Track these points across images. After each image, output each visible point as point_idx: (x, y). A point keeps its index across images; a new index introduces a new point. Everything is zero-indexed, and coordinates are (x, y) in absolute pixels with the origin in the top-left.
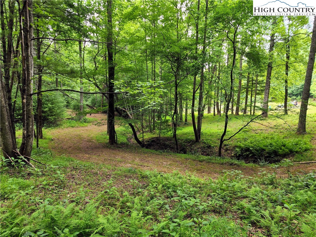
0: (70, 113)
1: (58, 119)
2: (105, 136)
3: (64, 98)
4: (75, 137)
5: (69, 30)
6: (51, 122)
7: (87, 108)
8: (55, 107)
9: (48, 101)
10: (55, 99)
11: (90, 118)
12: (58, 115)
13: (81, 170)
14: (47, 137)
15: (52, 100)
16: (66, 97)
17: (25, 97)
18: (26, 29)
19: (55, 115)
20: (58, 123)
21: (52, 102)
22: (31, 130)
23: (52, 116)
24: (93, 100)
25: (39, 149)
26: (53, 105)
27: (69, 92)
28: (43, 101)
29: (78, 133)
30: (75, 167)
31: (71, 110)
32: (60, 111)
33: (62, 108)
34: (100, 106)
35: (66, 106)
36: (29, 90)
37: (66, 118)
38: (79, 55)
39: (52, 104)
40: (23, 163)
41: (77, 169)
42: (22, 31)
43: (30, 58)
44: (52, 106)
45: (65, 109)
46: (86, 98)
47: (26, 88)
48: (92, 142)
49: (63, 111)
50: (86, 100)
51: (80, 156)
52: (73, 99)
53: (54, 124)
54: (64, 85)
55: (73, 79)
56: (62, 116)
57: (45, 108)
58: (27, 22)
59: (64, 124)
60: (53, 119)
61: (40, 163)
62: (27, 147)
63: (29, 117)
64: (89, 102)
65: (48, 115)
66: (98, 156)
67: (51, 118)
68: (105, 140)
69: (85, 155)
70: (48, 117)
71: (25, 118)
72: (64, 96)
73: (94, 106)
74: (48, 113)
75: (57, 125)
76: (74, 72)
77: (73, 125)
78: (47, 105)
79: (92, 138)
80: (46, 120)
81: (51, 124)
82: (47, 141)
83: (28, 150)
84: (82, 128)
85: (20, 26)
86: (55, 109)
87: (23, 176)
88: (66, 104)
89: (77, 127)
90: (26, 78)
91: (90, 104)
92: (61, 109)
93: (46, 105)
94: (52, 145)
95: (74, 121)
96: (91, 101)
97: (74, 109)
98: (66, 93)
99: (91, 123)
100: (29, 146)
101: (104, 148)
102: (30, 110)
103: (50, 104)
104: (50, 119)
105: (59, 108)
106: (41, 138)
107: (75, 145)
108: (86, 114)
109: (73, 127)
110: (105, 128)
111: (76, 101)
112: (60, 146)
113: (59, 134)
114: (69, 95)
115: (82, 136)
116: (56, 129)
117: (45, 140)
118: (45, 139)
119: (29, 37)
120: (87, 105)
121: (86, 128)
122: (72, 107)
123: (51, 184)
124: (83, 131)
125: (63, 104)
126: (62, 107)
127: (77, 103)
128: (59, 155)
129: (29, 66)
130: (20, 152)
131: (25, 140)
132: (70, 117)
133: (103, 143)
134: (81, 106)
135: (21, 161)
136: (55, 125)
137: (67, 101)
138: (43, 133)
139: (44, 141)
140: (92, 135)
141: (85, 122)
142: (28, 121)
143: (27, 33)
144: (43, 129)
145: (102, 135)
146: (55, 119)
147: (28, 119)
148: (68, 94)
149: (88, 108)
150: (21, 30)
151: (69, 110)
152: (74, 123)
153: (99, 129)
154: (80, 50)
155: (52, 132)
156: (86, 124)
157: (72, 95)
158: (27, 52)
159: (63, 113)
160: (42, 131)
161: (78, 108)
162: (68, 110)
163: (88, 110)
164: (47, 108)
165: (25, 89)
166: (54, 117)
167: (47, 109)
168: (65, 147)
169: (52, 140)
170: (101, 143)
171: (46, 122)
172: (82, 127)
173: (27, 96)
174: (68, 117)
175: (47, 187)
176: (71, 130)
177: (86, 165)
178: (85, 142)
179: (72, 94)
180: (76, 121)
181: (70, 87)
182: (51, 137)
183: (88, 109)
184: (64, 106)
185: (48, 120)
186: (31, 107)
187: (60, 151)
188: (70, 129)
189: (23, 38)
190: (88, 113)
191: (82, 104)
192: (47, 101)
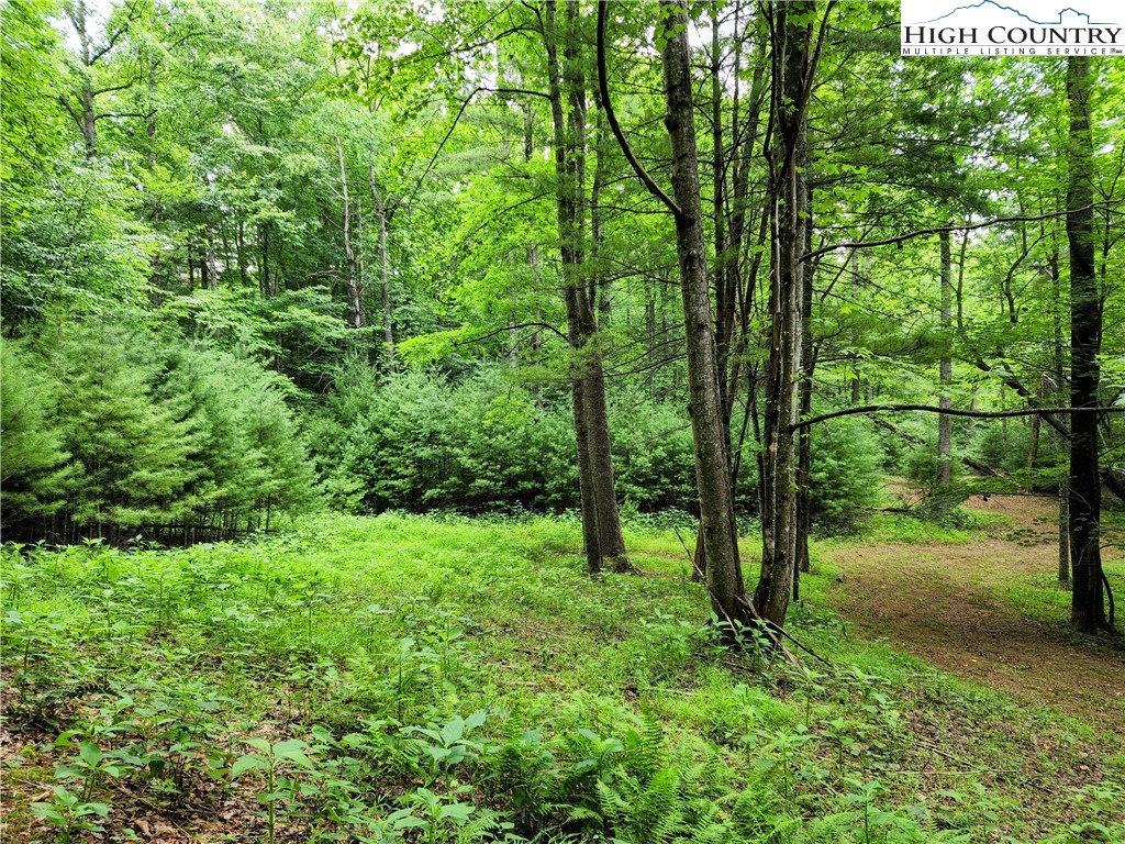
0: (898, 489)
1: (857, 511)
2: (1051, 591)
3: (878, 438)
4: (920, 582)
5: (910, 201)
6: (834, 520)
7: (967, 472)
8: (849, 469)
9: (825, 447)
10: (847, 442)
11: (977, 513)
12: (856, 495)
13: (958, 714)
14: (824, 568)
15: (840, 444)
16: (883, 432)
17: (775, 435)
18: (789, 231)
19: (846, 495)
20: (858, 523)
21: (838, 453)
22: (786, 540)
23: (838, 496)
24: (990, 441)
25: (802, 606)
26: (840, 463)
27: (894, 415)
28: (813, 446)
29: (932, 565)
30: (934, 696)
31: (902, 480)
32: (865, 481)
33: (871, 471)
34: (1021, 465)
35: (884, 465)
36: (786, 415)
37: (884, 506)
38: (939, 279)
39: (839, 459)
40: (765, 642)
41: (939, 703)
42: (778, 241)
43: (794, 315)
44: (839, 466)
45: (883, 476)
46: (963, 436)
47: (779, 407)
48: (991, 607)
49: (874, 484)
50: (962, 443)
51: (945, 656)
52: (911, 439)
53: (843, 526)
54: (878, 390)
55: (923, 367)
56: (869, 499)
57: (815, 472)
58: (791, 211)
59: (876, 528)
60: (840, 509)
61: (811, 652)
62: (773, 592)
63: (784, 498)
64: (973, 449)
65: (825, 496)
66: (1022, 670)
67: (834, 504)
68: (1049, 607)
69: (965, 658)
70: (823, 501)
71: (774, 500)
72: (877, 430)
73: (996, 464)
74: (825, 489)
75: (854, 531)
76: (927, 344)
77: (909, 534)
78: (824, 461)
79: (990, 589)
80: (819, 512)
81: (833, 527)
82: (823, 581)
83: (778, 604)
84: (946, 550)
85: (773, 226)
86: (847, 476)
87: (766, 684)
88: (883, 456)
89: (927, 543)
90: (782, 377)
91: (975, 457)
92: (868, 475)
93: (820, 462)
94: (838, 597)
95: (916, 522)
96: (984, 446)
97: (914, 475)
98: (885, 419)
99: (983, 533)
100: (780, 590)
101: (1051, 640)
102: (787, 476)
103: (834, 459)
104: (830, 508)
105: (861, 471)
106: (805, 569)
107: (922, 611)
108: (966, 493)
109: (908, 541)
110: (1048, 558)
111: (919, 447)
112: (866, 604)
113: (860, 561)
114: (895, 426)
115: (949, 578)
116: (850, 544)
117: (816, 577)
118: (816, 573)
119: (793, 254)
120: (966, 461)
121: (963, 551)
122: (906, 468)
123: (862, 734)
124: (949, 562)
125: (874, 458)
126: (873, 467)
127: (927, 454)
128: (868, 639)
129: (791, 342)
130: (755, 605)
131: (771, 569)
132: (899, 504)
133: (1041, 619)
134: (941, 465)
135: (761, 634)
136: (846, 530)
137: (887, 446)
138: (810, 552)
139: (814, 580)
140: (991, 581)
141: (957, 526)
142: (780, 510)
143: (790, 242)
144: (810, 540)
145: (1036, 584)
146: (846, 508)
147: (780, 505)
148: (891, 422)
149: (971, 474)
150: (774, 237)
151: (895, 479)
152: (913, 527)
153: (1018, 559)
154: (943, 261)
155: (836, 552)
156: (961, 535)
157: (906, 424)
158: (787, 298)
159: (874, 488)
160: (806, 545)
161: (931, 473)
162: (889, 478)
163: (968, 479)
164: (821, 470)
165: (777, 412)
166: (843, 500)
167: (821, 474)
168: (884, 611)
169: (840, 581)
170: (1031, 617)
171: (817, 516)
172: (946, 543)
173: (780, 432)
174: (890, 505)
175: (847, 741)
176: (905, 552)
177: (977, 698)
178: (961, 606)
179: (907, 421)
180: (922, 519)
181: (901, 396)
182: (835, 570)
183: (971, 477)
184: (878, 465)
185: (824, 510)
186: (789, 468)
187: (867, 623)
188: (897, 549)
189: (778, 260)
190: (974, 492)
191: (944, 458)
192: (821, 446)
